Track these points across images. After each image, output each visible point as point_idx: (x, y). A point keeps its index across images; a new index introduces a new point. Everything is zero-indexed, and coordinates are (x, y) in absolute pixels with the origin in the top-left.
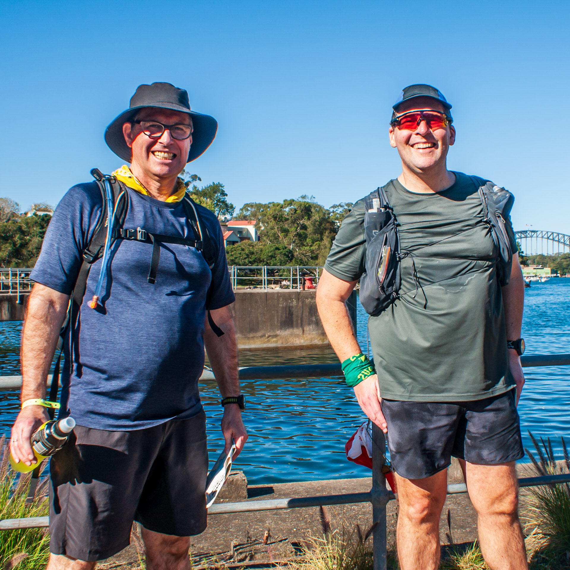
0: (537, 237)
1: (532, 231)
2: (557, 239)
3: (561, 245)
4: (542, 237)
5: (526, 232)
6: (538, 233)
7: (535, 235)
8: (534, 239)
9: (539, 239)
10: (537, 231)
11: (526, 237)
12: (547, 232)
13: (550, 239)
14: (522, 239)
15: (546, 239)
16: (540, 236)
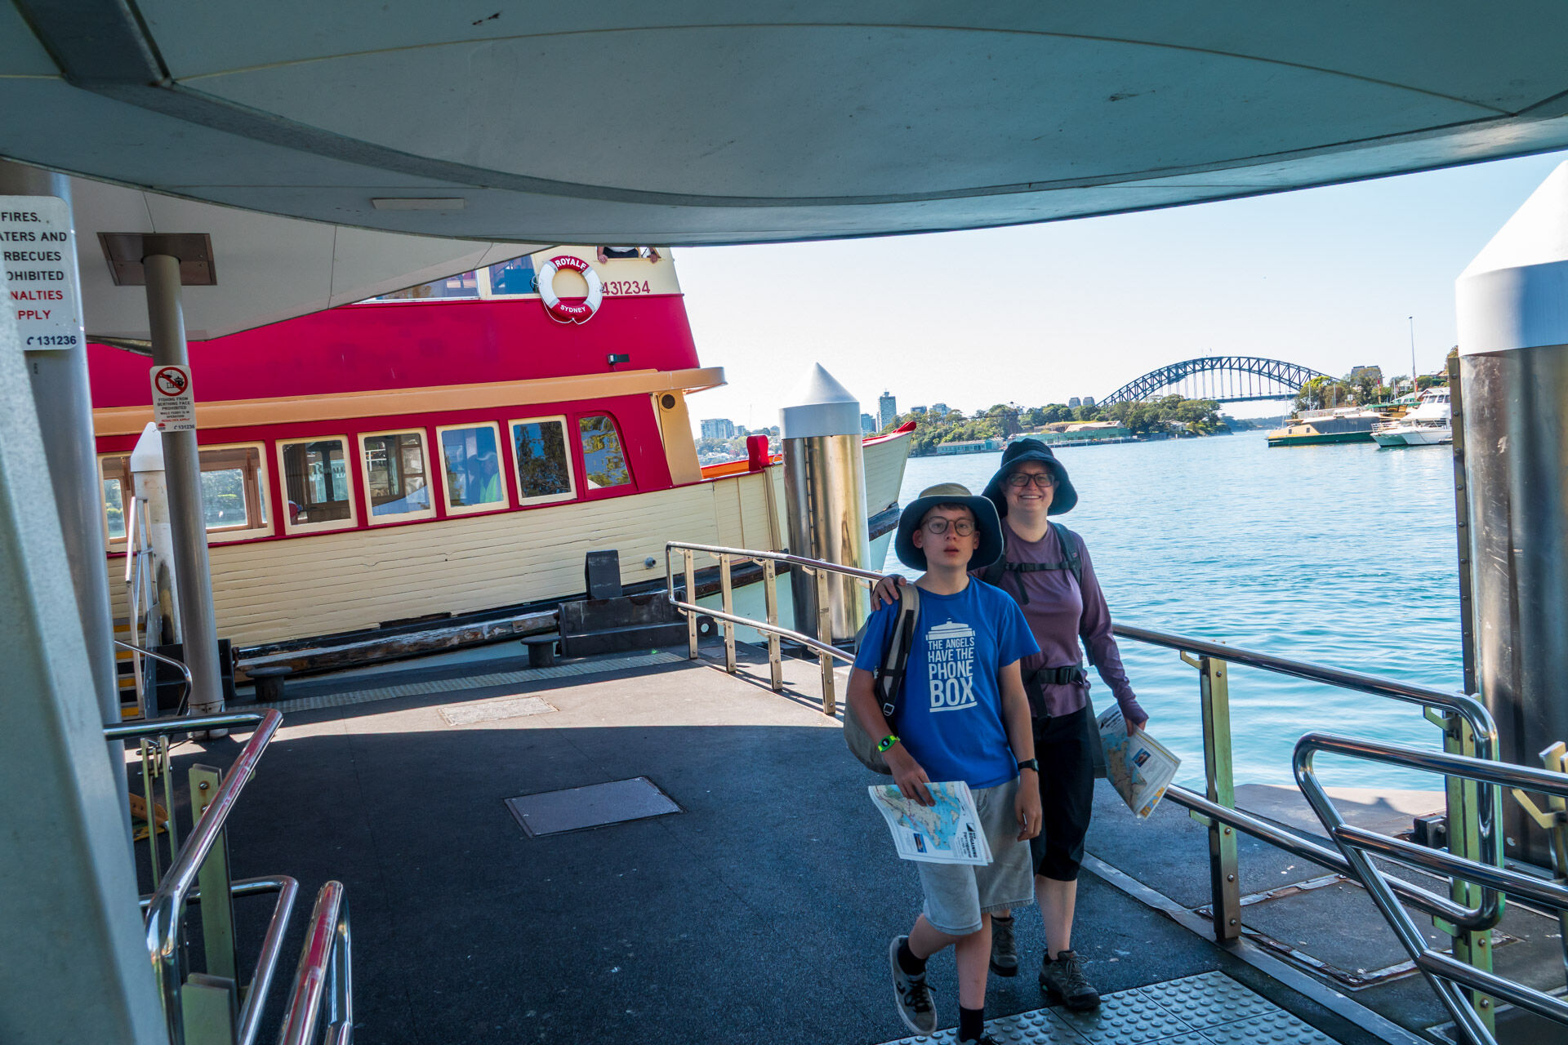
0: (1222, 367)
1: (1211, 359)
2: (1256, 368)
3: (1265, 379)
4: (1231, 368)
5: (1203, 360)
6: (1224, 361)
7: (1218, 365)
8: (1217, 372)
9: (1226, 372)
10: (1220, 359)
11: (1203, 369)
12: (1239, 358)
13: (1244, 370)
14: (1197, 373)
15: (1238, 371)
16: (1227, 365)
